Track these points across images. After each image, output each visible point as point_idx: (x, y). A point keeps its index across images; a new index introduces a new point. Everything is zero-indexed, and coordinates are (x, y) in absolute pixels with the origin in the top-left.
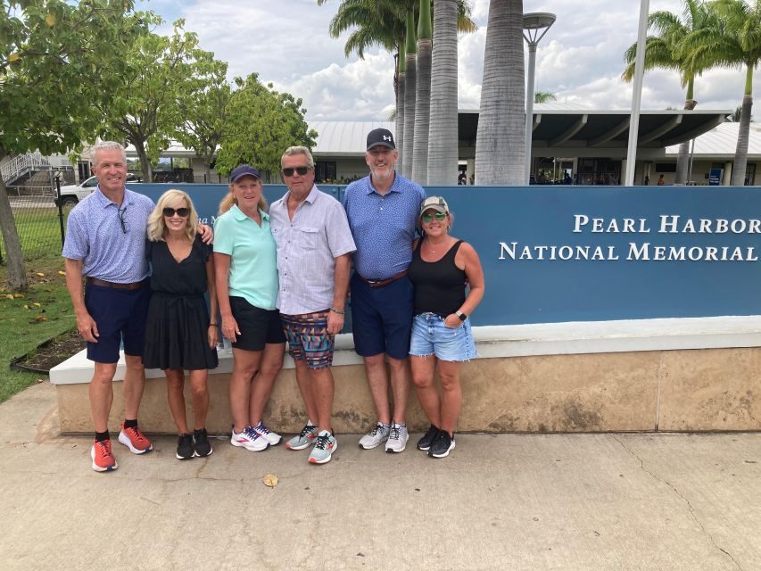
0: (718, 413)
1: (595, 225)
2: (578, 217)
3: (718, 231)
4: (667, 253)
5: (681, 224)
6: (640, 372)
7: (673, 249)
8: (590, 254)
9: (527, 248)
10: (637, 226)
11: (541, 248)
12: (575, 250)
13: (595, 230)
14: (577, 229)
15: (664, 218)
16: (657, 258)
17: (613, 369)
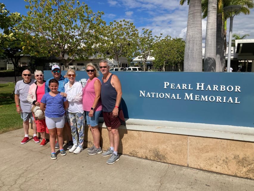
0: (213, 164)
1: (172, 86)
2: (165, 83)
3: (221, 90)
4: (200, 97)
5: (205, 87)
6: (180, 142)
7: (202, 96)
8: (170, 97)
9: (148, 93)
10: (187, 87)
11: (153, 93)
12: (165, 95)
13: (172, 88)
14: (165, 87)
15: (198, 84)
16: (196, 99)
17: (170, 140)
